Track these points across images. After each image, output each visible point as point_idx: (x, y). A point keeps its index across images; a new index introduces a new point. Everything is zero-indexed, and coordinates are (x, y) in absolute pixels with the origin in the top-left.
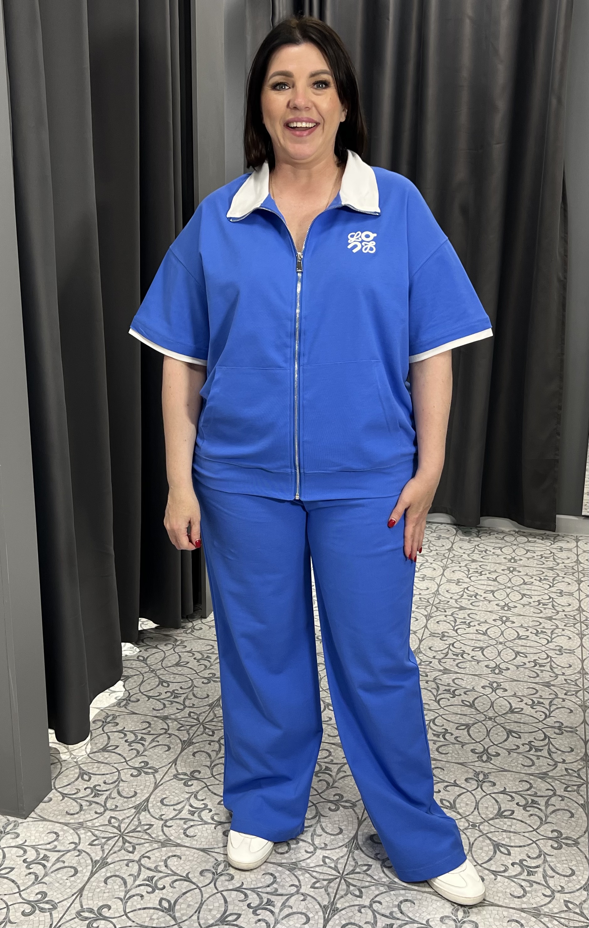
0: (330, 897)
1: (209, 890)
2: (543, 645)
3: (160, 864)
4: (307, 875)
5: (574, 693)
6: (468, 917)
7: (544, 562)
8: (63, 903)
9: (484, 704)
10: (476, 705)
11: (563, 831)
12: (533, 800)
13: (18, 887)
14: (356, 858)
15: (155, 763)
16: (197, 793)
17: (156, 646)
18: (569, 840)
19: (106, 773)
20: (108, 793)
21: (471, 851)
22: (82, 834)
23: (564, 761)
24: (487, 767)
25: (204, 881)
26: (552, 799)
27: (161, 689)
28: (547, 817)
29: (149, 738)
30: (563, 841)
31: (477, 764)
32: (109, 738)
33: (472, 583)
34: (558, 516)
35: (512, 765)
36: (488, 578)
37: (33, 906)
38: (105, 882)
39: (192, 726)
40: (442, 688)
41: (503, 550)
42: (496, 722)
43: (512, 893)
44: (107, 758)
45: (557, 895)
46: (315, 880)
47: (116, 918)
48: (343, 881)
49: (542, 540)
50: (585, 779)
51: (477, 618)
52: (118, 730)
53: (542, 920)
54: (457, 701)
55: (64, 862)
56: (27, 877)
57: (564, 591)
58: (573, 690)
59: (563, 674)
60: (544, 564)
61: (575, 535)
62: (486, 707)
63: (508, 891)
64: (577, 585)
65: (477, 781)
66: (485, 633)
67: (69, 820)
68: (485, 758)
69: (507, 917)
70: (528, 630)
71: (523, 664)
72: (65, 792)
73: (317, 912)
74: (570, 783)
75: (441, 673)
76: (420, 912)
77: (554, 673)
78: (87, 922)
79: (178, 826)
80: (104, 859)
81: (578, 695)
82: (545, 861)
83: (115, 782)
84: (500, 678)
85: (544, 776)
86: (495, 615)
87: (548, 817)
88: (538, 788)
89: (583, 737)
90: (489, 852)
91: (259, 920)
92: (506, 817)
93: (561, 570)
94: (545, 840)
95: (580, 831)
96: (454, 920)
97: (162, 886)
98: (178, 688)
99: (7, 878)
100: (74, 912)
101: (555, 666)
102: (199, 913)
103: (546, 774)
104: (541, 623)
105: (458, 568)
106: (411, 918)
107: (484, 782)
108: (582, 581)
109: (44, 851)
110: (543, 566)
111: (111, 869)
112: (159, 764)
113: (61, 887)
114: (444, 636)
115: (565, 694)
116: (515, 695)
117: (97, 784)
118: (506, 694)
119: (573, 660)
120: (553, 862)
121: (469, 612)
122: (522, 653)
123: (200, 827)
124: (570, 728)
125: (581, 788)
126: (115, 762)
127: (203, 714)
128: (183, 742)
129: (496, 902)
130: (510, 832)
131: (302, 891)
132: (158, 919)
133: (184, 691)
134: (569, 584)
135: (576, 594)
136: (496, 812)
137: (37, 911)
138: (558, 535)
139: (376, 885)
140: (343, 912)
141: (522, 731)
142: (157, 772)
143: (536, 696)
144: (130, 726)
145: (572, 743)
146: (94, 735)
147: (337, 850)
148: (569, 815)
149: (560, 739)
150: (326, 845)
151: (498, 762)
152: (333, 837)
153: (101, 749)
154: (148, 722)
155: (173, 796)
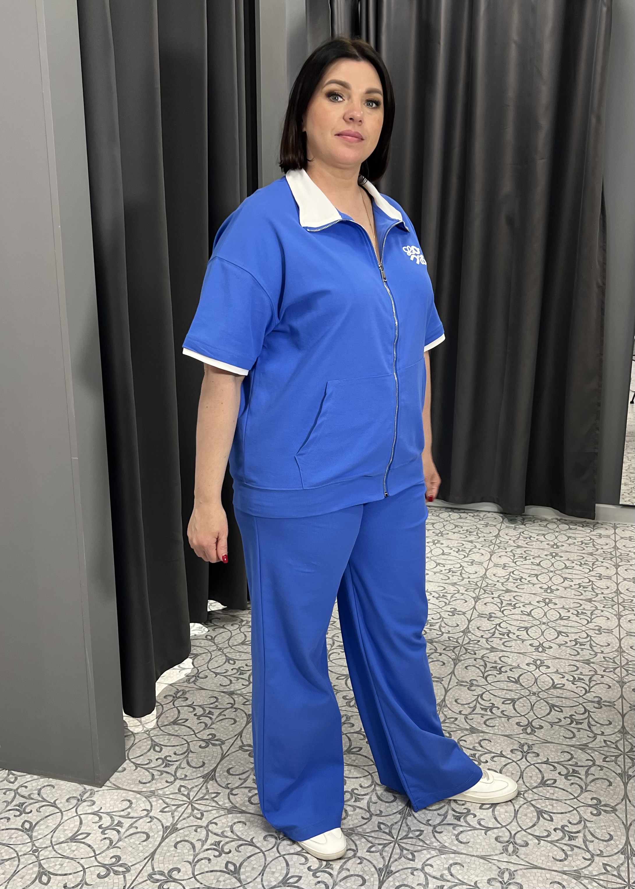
0: (384, 860)
1: (272, 854)
2: (583, 625)
3: (226, 829)
4: (363, 840)
5: (612, 669)
6: (513, 879)
7: (585, 547)
8: (135, 866)
9: (528, 680)
10: (521, 681)
11: (601, 799)
12: (573, 770)
13: (94, 851)
14: (408, 823)
15: (222, 735)
17: (223, 626)
18: (609, 807)
19: (176, 744)
20: (178, 763)
21: (516, 817)
22: (154, 801)
23: (603, 733)
24: (531, 739)
25: (267, 845)
26: (592, 768)
27: (227, 666)
29: (216, 712)
30: (602, 808)
31: (522, 736)
32: (179, 712)
33: (518, 568)
34: (597, 505)
35: (555, 737)
36: (532, 562)
37: (108, 869)
38: (175, 847)
40: (489, 665)
41: (546, 537)
42: (540, 697)
43: (554, 857)
44: (177, 731)
45: (597, 859)
46: (371, 845)
47: (185, 880)
48: (397, 845)
49: (583, 527)
50: (622, 750)
51: (522, 600)
52: (187, 704)
53: (582, 882)
54: (503, 677)
55: (137, 828)
56: (102, 842)
57: (603, 575)
58: (611, 667)
59: (602, 652)
60: (584, 549)
61: (614, 523)
62: (531, 683)
63: (551, 854)
64: (615, 569)
65: (521, 752)
66: (529, 614)
67: (142, 789)
68: (529, 730)
69: (550, 879)
70: (569, 611)
71: (564, 643)
72: (138, 762)
73: (373, 875)
74: (608, 754)
75: (488, 651)
76: (469, 874)
77: (593, 651)
78: (158, 884)
79: (243, 795)
80: (174, 825)
81: (616, 671)
82: (585, 827)
83: (184, 753)
84: (544, 656)
85: (584, 747)
86: (538, 597)
87: (588, 785)
88: (578, 759)
89: (621, 711)
90: (533, 819)
91: (319, 882)
92: (548, 786)
93: (600, 555)
94: (585, 807)
95: (619, 799)
96: (501, 882)
97: (228, 851)
98: (244, 665)
99: (84, 843)
100: (146, 874)
101: (594, 645)
102: (263, 875)
103: (586, 745)
104: (581, 605)
105: (504, 554)
106: (460, 880)
107: (529, 753)
108: (620, 566)
109: (119, 818)
110: (583, 552)
111: (180, 835)
112: (225, 736)
113: (133, 851)
114: (491, 617)
115: (604, 671)
116: (557, 672)
117: (168, 755)
118: (549, 670)
119: (611, 639)
121: (515, 594)
122: (564, 633)
124: (609, 702)
125: (619, 759)
126: (185, 734)
129: (540, 865)
130: (553, 799)
131: (359, 854)
132: (224, 881)
134: (608, 568)
135: (614, 578)
136: (539, 781)
137: (112, 874)
138: (598, 523)
139: (428, 849)
140: (397, 874)
141: (564, 705)
142: (224, 744)
143: (576, 673)
144: (199, 700)
145: (610, 717)
146: (165, 709)
147: (391, 817)
148: (607, 783)
149: (600, 713)
150: (381, 812)
151: (542, 735)
152: (387, 804)
153: (172, 722)
154: (215, 697)
155: (239, 766)
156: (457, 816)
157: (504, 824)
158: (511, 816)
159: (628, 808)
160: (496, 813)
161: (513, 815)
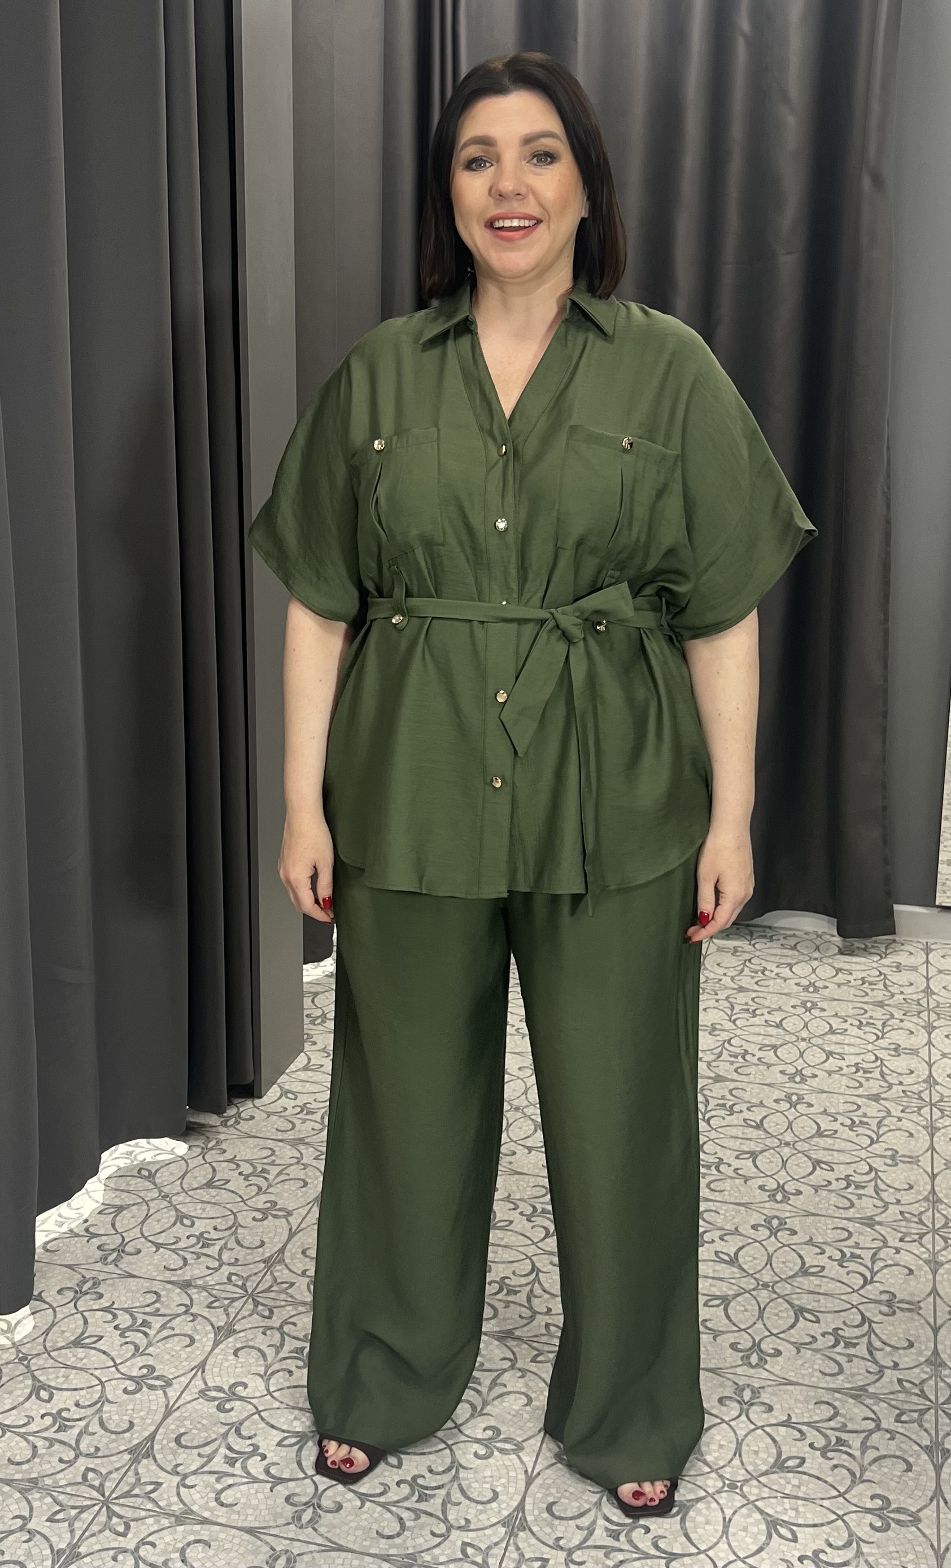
2: (862, 1148)
3: (173, 1556)
5: (915, 1237)
7: (868, 991)
9: (755, 1258)
10: (740, 1260)
11: (891, 1497)
12: (838, 1439)
14: (521, 1545)
15: (167, 1368)
16: (241, 1424)
18: (904, 1513)
19: (79, 1386)
20: (82, 1423)
21: (726, 1533)
22: (35, 1500)
23: (896, 1365)
24: (758, 1377)
26: (874, 1436)
27: (179, 1230)
28: (863, 1470)
29: (157, 1322)
30: (892, 1515)
31: (739, 1371)
32: (86, 1322)
33: (739, 1032)
34: (895, 907)
35: (804, 1372)
36: (766, 1021)
39: (234, 1300)
41: (794, 969)
42: (775, 1293)
44: (81, 1359)
49: (865, 951)
50: (933, 1398)
51: (746, 1096)
52: (102, 1306)
57: (903, 1046)
58: (914, 1231)
59: (898, 1202)
60: (867, 994)
61: (924, 941)
62: (758, 1265)
64: (926, 1035)
65: (739, 1402)
66: (759, 1126)
67: (14, 1475)
68: (754, 1359)
70: (836, 1120)
71: (825, 1183)
72: (6, 1422)
74: (906, 1407)
77: (882, 1200)
79: (206, 1486)
80: (74, 1547)
81: (924, 1240)
82: (859, 1553)
83: (95, 1403)
84: (784, 1210)
85: (858, 1394)
86: (777, 1092)
87: (865, 1470)
88: (848, 1417)
89: (932, 1321)
90: (759, 1537)
92: (790, 1470)
93: (896, 1006)
94: (858, 1514)
95: (924, 1498)
98: (210, 1229)
101: (882, 1187)
103: (863, 1389)
104: (859, 1107)
105: (712, 1004)
107: (752, 1404)
108: (935, 1028)
110: (866, 999)
112: (173, 1370)
115: (901, 1240)
116: (810, 1242)
117: (63, 1406)
118: (795, 1239)
119: (915, 1175)
120: (872, 1555)
121: (732, 1085)
122: (825, 1163)
123: (244, 1488)
124: (908, 1303)
125: (926, 1417)
126: (96, 1366)
127: (253, 1278)
128: (218, 1330)
130: (797, 1498)
133: (220, 1235)
134: (912, 1033)
135: (924, 1053)
136: (772, 1460)
138: (894, 941)
141: (821, 1309)
142: (171, 1385)
143: (847, 1243)
144: (123, 1299)
145: (911, 1332)
146: (59, 1316)
147: (487, 1532)
148: (903, 1466)
149: (890, 1324)
150: (468, 1521)
151: (778, 1368)
152: (480, 1507)
153: (73, 1342)
154: (155, 1293)
155: (199, 1429)
156: (614, 1531)
157: (703, 1547)
158: (716, 1531)
159: (942, 1516)
160: (688, 1524)
161: (720, 1528)
